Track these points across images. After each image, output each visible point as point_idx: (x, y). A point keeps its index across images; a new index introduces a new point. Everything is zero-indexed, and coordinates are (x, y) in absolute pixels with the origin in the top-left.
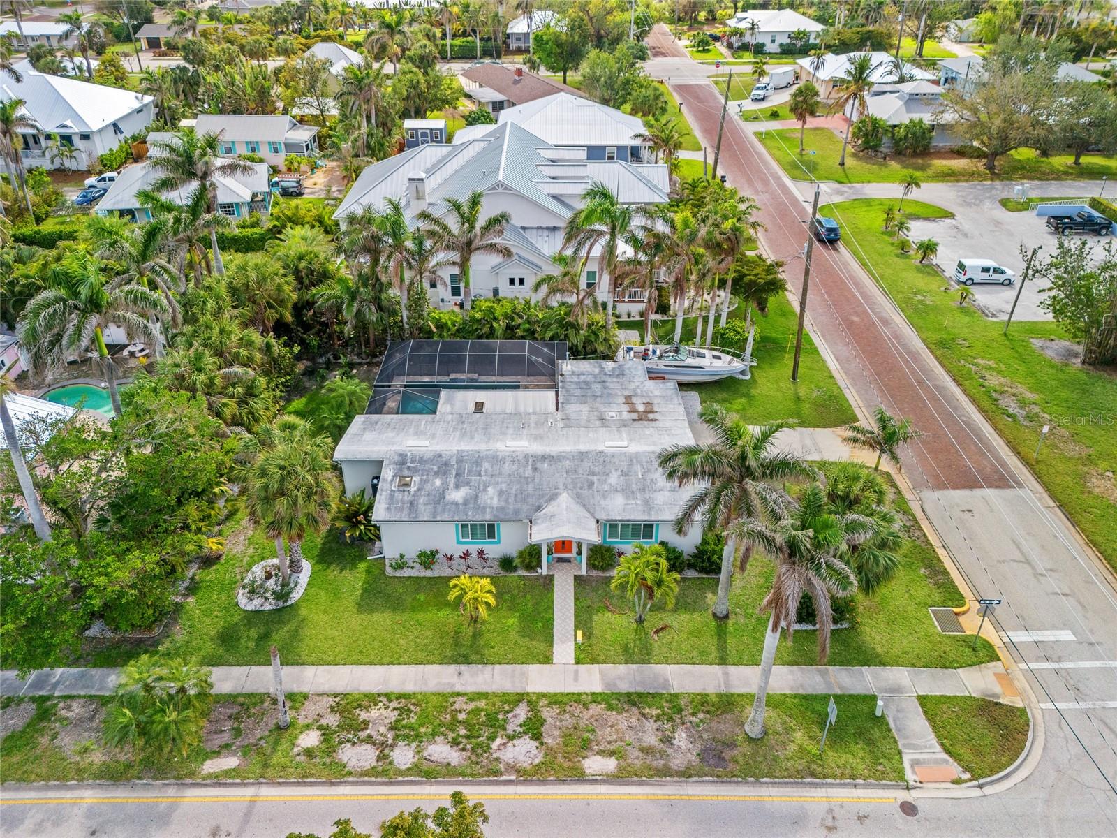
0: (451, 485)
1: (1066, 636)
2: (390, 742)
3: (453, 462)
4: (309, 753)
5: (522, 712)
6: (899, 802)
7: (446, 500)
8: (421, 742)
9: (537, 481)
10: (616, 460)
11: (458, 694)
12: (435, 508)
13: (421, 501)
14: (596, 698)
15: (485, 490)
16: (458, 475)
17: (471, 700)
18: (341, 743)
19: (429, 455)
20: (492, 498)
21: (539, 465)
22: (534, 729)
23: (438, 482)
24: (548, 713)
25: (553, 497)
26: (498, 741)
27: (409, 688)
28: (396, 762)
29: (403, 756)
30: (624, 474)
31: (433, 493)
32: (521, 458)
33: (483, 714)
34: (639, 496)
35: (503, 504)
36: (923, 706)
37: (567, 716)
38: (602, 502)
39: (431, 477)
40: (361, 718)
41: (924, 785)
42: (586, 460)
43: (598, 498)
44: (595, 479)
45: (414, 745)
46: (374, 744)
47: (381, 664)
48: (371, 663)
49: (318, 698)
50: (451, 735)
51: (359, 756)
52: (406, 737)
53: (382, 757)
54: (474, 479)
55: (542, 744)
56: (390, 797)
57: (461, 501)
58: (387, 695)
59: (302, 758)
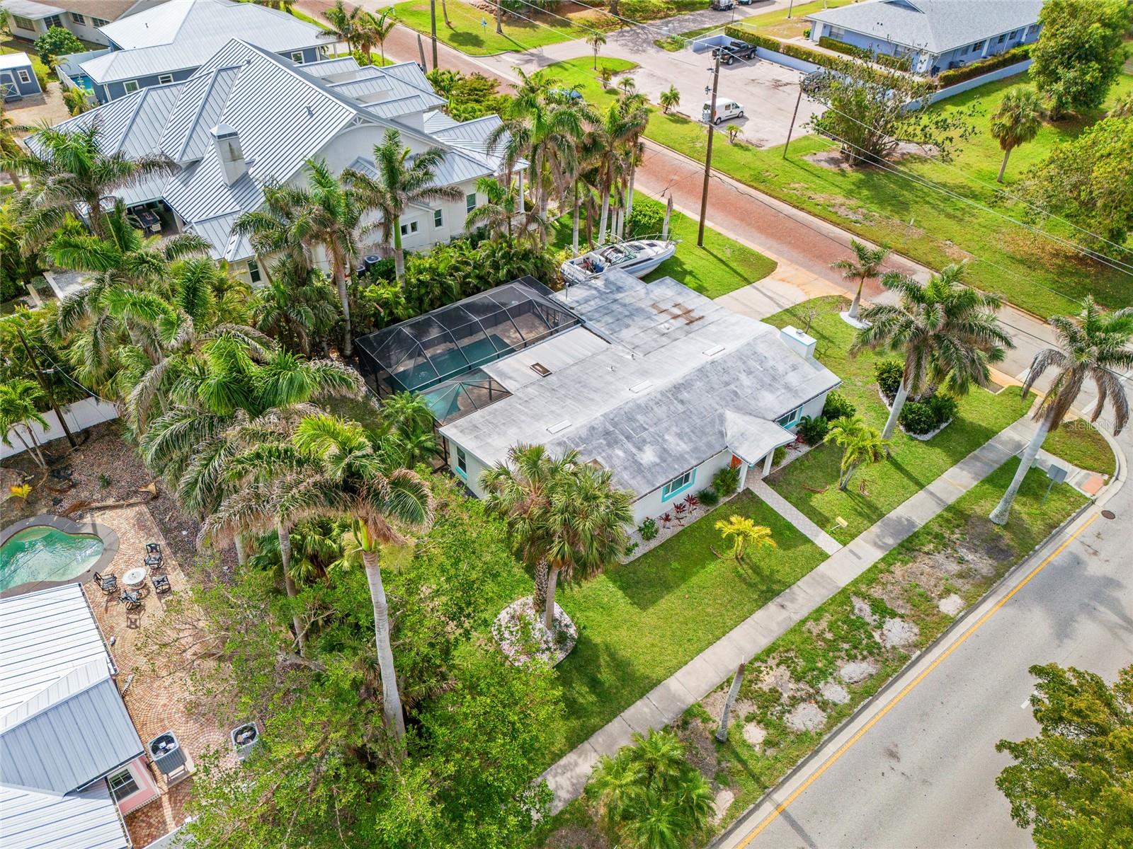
0: (634, 450)
2: (811, 691)
3: (612, 429)
4: (768, 743)
5: (862, 608)
6: (1100, 514)
7: (645, 465)
8: (831, 674)
9: (695, 411)
10: (730, 364)
11: (804, 622)
12: (644, 477)
13: (626, 477)
14: (888, 560)
15: (665, 440)
16: (627, 438)
17: (817, 620)
18: (780, 718)
19: (584, 433)
20: (678, 445)
21: (680, 397)
22: (882, 610)
23: (620, 453)
24: (876, 592)
25: (722, 419)
26: (876, 635)
27: (765, 642)
28: (837, 701)
29: (835, 693)
30: (749, 372)
31: (627, 464)
32: (659, 396)
33: (840, 623)
34: (777, 385)
35: (692, 445)
37: (890, 587)
38: (760, 405)
39: (610, 451)
40: (766, 689)
41: (1096, 495)
42: (709, 375)
43: (753, 402)
44: (732, 387)
45: (830, 679)
46: (804, 700)
47: (718, 639)
48: (710, 644)
49: (711, 700)
50: (843, 654)
51: (805, 718)
52: (817, 678)
53: (823, 706)
54: (644, 434)
55: (902, 617)
56: (866, 728)
57: (658, 460)
58: (757, 659)
59: (771, 752)
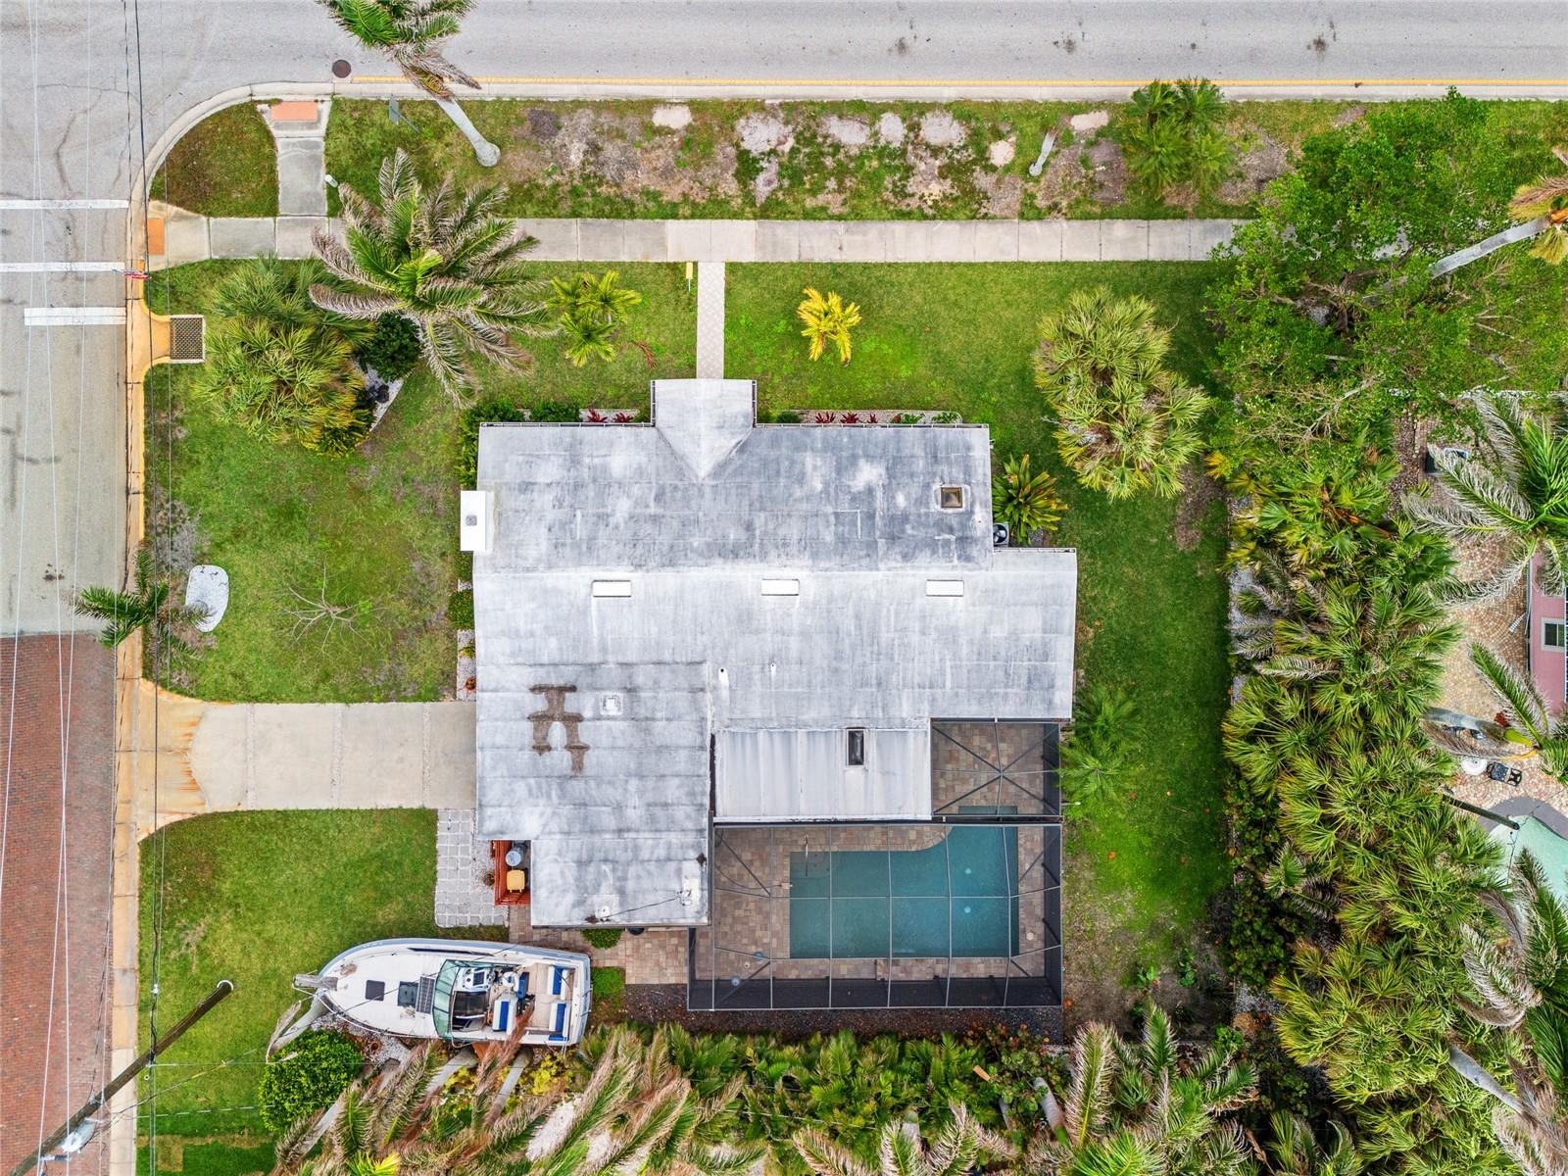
0: (879, 494)
1: (36, 316)
2: (910, 148)
3: (881, 542)
4: (999, 136)
5: (762, 187)
6: (349, 78)
7: (884, 464)
8: (874, 147)
9: (746, 502)
10: (616, 549)
11: (840, 218)
12: (898, 450)
13: (921, 463)
14: (671, 212)
15: (827, 484)
16: (871, 516)
17: (824, 209)
18: (964, 147)
19: (924, 558)
20: (815, 468)
21: (743, 536)
22: (747, 166)
23: (901, 500)
24: (730, 187)
25: (719, 470)
26: (787, 148)
27: (899, 228)
28: (899, 120)
29: (892, 129)
30: (603, 518)
31: (905, 480)
32: (773, 553)
33: (807, 186)
34: (585, 473)
35: (797, 456)
36: (275, 201)
37: (708, 182)
38: (643, 459)
39: (913, 510)
40: (949, 182)
41: (314, 98)
42: (665, 549)
43: (651, 469)
44: (653, 509)
45: (882, 142)
46: (928, 146)
47: (940, 263)
48: (952, 265)
49: (1006, 212)
50: (841, 156)
51: (941, 131)
52: (892, 155)
53: (914, 128)
54: (845, 507)
55: (737, 146)
56: (898, 82)
57: (862, 462)
58: (925, 217)
59: (1004, 128)
